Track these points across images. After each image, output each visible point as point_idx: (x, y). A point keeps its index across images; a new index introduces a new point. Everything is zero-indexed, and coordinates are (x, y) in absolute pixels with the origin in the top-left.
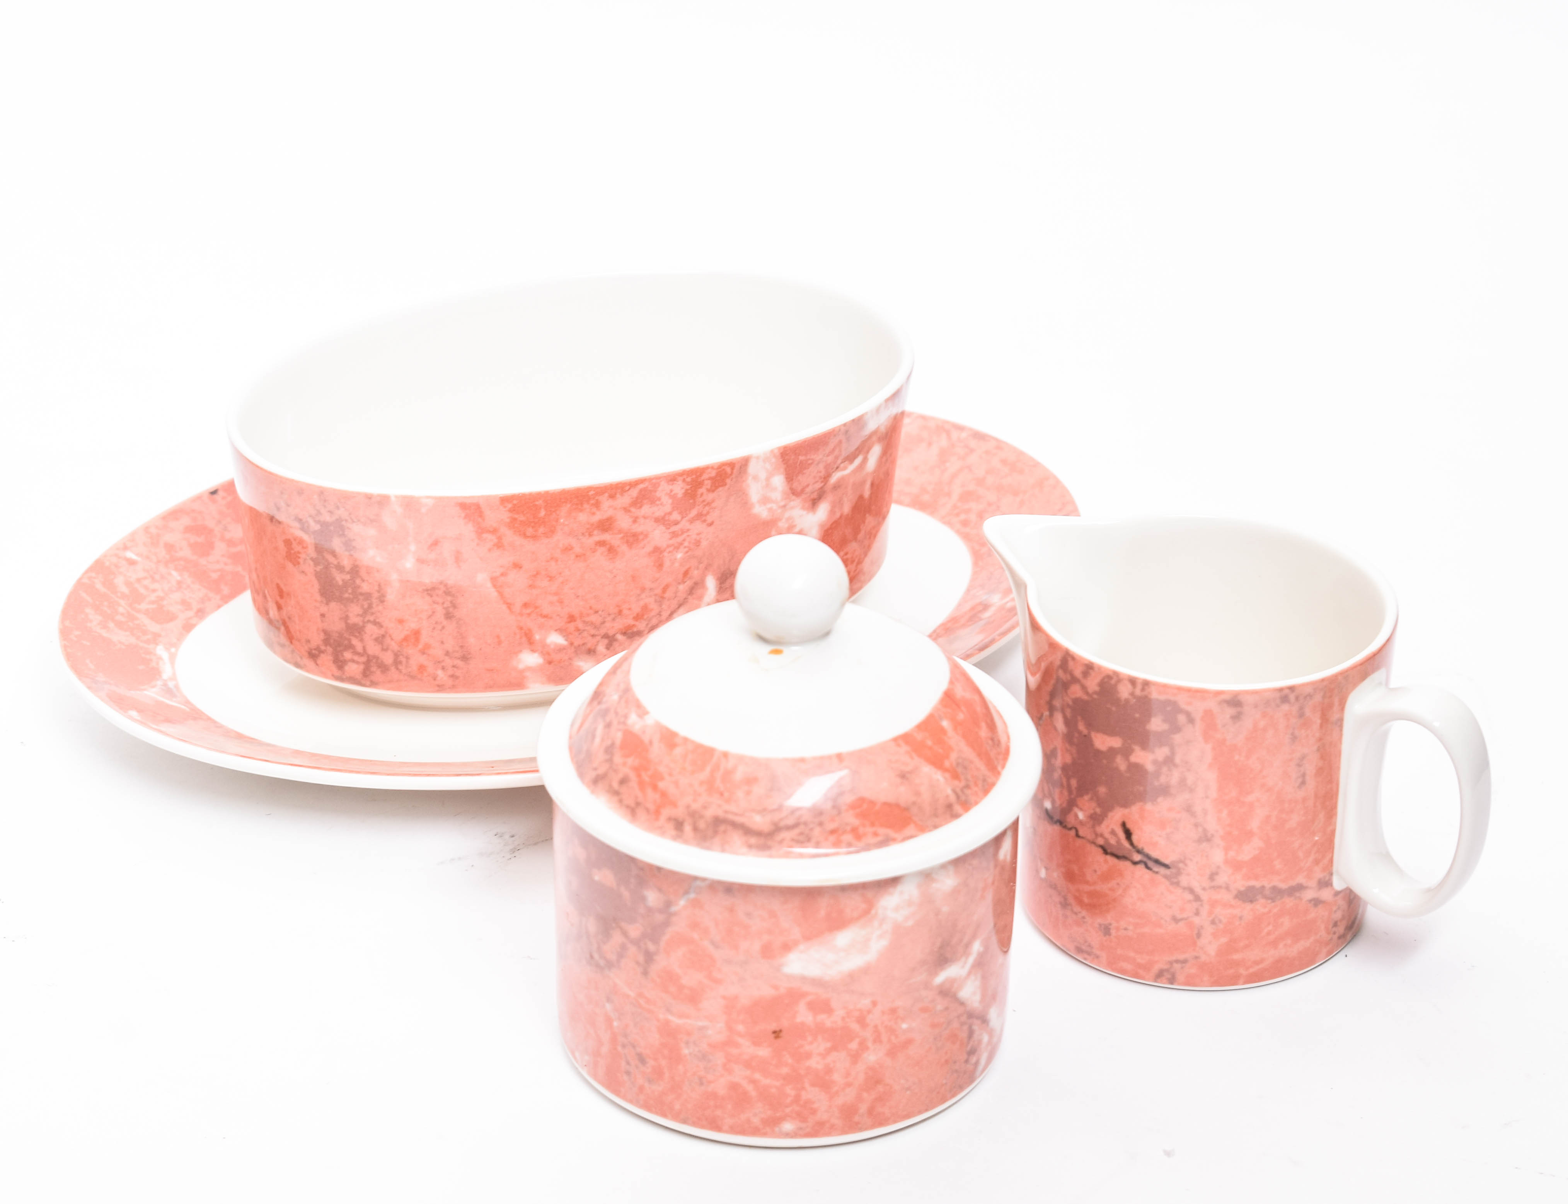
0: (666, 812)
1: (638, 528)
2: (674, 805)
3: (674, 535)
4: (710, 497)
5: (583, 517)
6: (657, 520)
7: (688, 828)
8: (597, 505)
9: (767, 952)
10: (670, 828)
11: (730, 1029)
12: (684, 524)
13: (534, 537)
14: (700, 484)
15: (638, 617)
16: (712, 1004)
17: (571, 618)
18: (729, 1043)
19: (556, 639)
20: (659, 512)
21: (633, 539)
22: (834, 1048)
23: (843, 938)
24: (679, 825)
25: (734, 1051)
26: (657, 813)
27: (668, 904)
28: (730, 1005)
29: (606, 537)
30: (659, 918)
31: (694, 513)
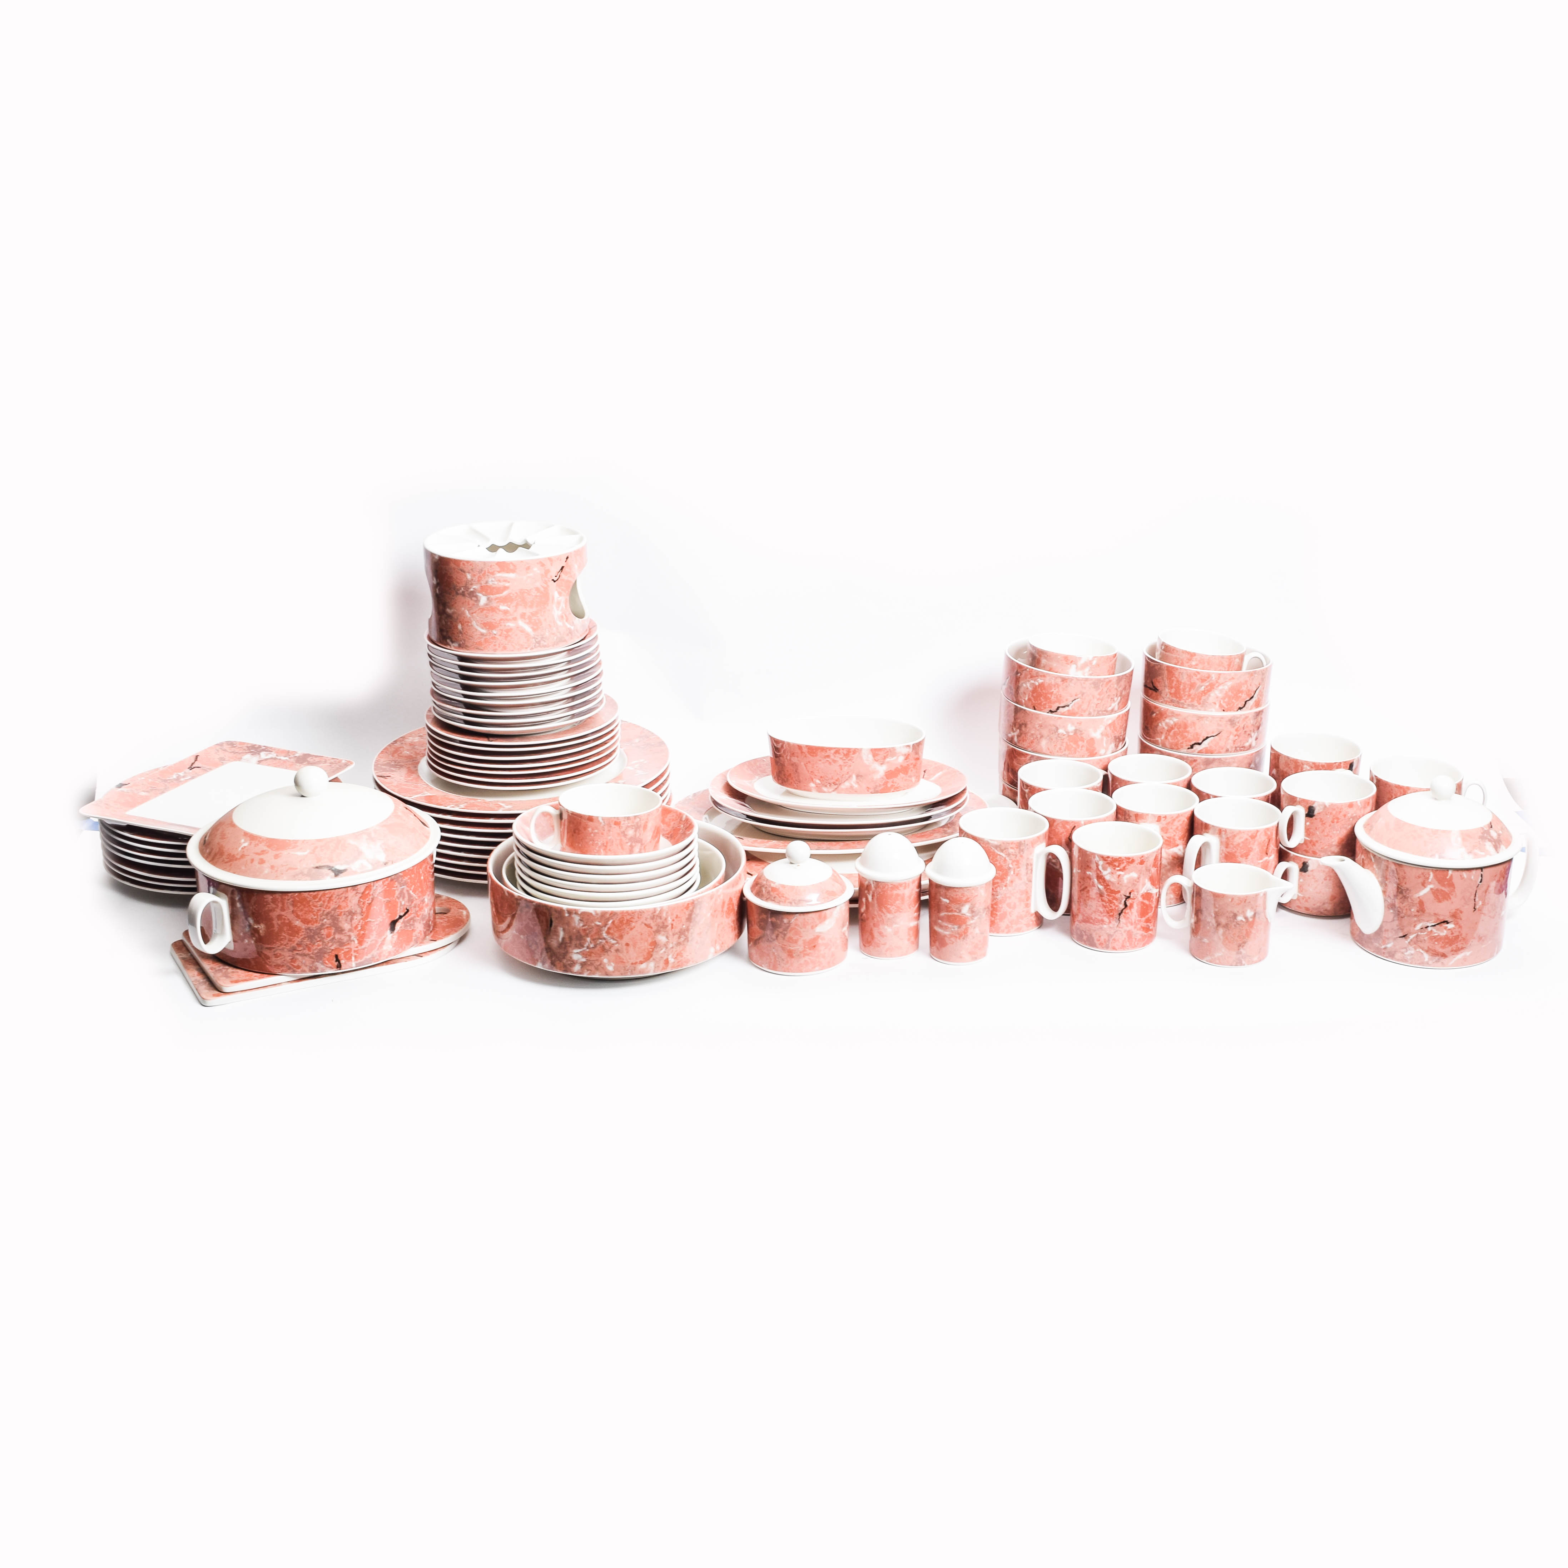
0: (788, 901)
1: (835, 759)
2: (788, 899)
3: (845, 763)
4: (853, 756)
5: (823, 754)
6: (840, 758)
7: (793, 903)
8: (826, 751)
9: (812, 928)
10: (789, 904)
11: (804, 947)
12: (847, 761)
13: (813, 756)
14: (850, 752)
15: (837, 780)
16: (800, 942)
17: (821, 777)
18: (804, 951)
19: (818, 781)
20: (841, 756)
21: (835, 761)
22: (826, 948)
23: (827, 922)
24: (791, 903)
25: (805, 952)
26: (785, 902)
27: (790, 921)
28: (804, 942)
29: (828, 759)
30: (788, 925)
31: (849, 758)
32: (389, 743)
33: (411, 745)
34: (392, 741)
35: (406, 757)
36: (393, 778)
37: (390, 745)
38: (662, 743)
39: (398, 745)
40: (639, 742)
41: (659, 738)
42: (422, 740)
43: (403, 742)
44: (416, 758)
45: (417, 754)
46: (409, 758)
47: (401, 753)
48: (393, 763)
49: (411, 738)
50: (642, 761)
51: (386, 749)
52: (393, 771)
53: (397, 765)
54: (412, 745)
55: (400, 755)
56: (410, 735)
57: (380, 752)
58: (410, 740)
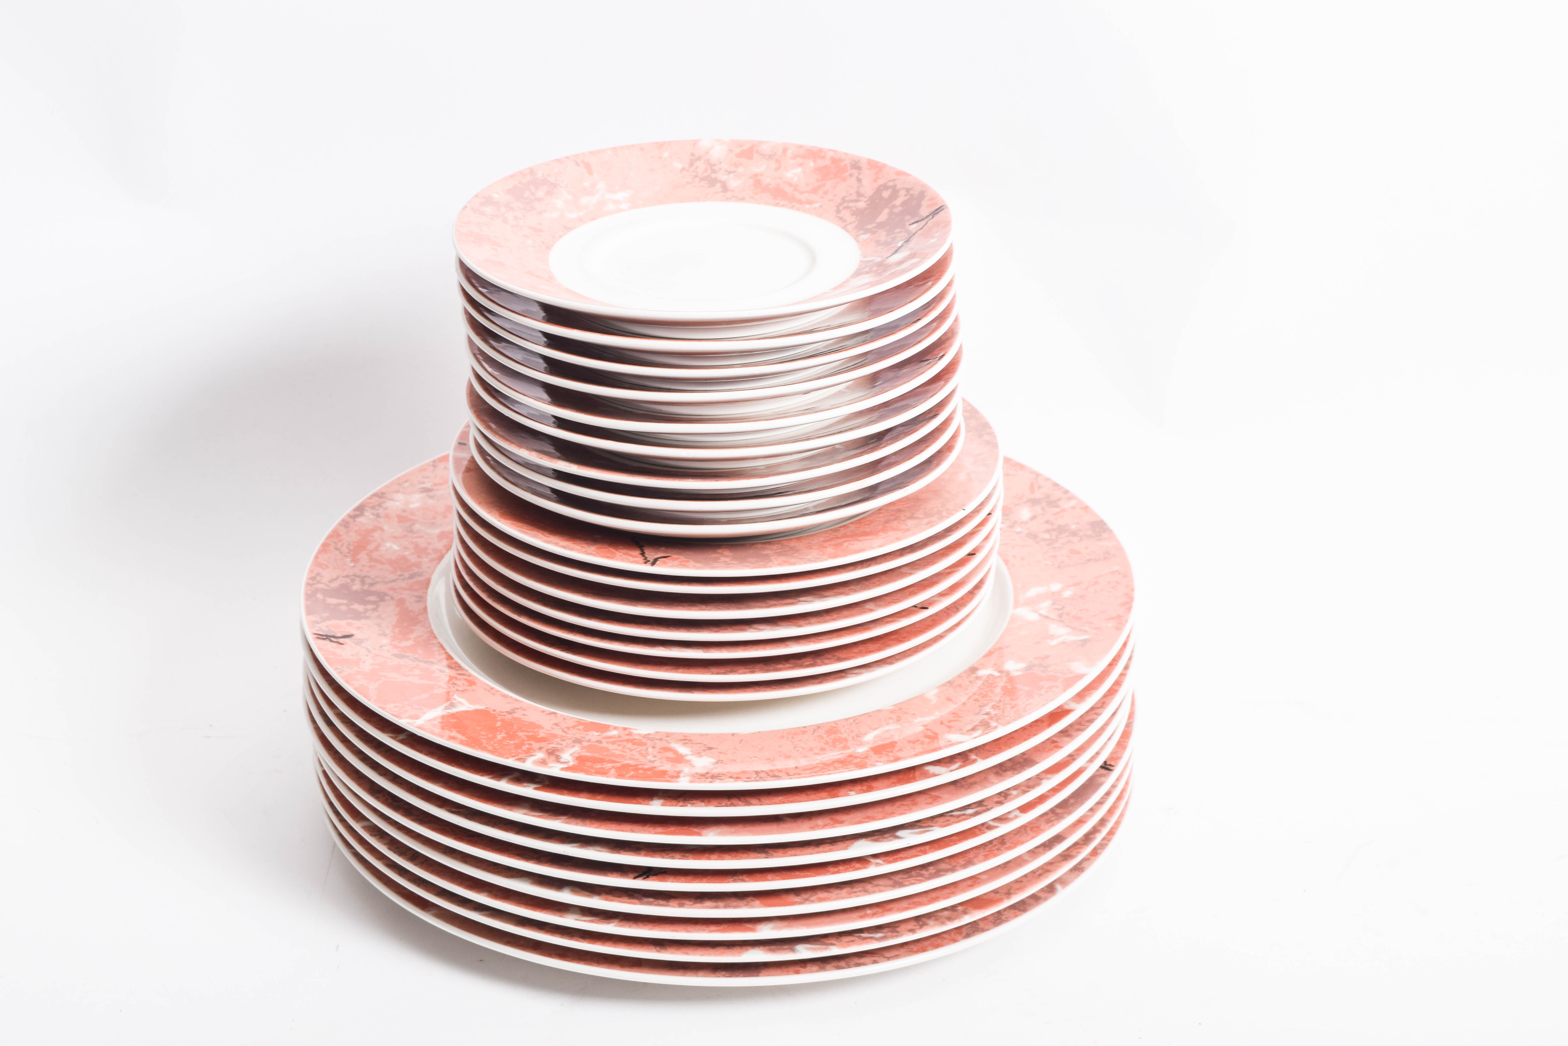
32: (343, 515)
33: (401, 519)
34: (349, 510)
35: (391, 562)
36: (360, 642)
37: (345, 524)
38: (1100, 528)
39: (366, 520)
40: (1033, 518)
41: (1086, 508)
42: (431, 502)
43: (381, 511)
44: (418, 565)
45: (420, 551)
46: (399, 564)
47: (377, 549)
48: (356, 587)
49: (400, 497)
50: (1055, 587)
51: (335, 534)
52: (358, 616)
53: (369, 593)
54: (405, 518)
55: (375, 555)
56: (400, 485)
57: (318, 547)
58: (397, 503)
